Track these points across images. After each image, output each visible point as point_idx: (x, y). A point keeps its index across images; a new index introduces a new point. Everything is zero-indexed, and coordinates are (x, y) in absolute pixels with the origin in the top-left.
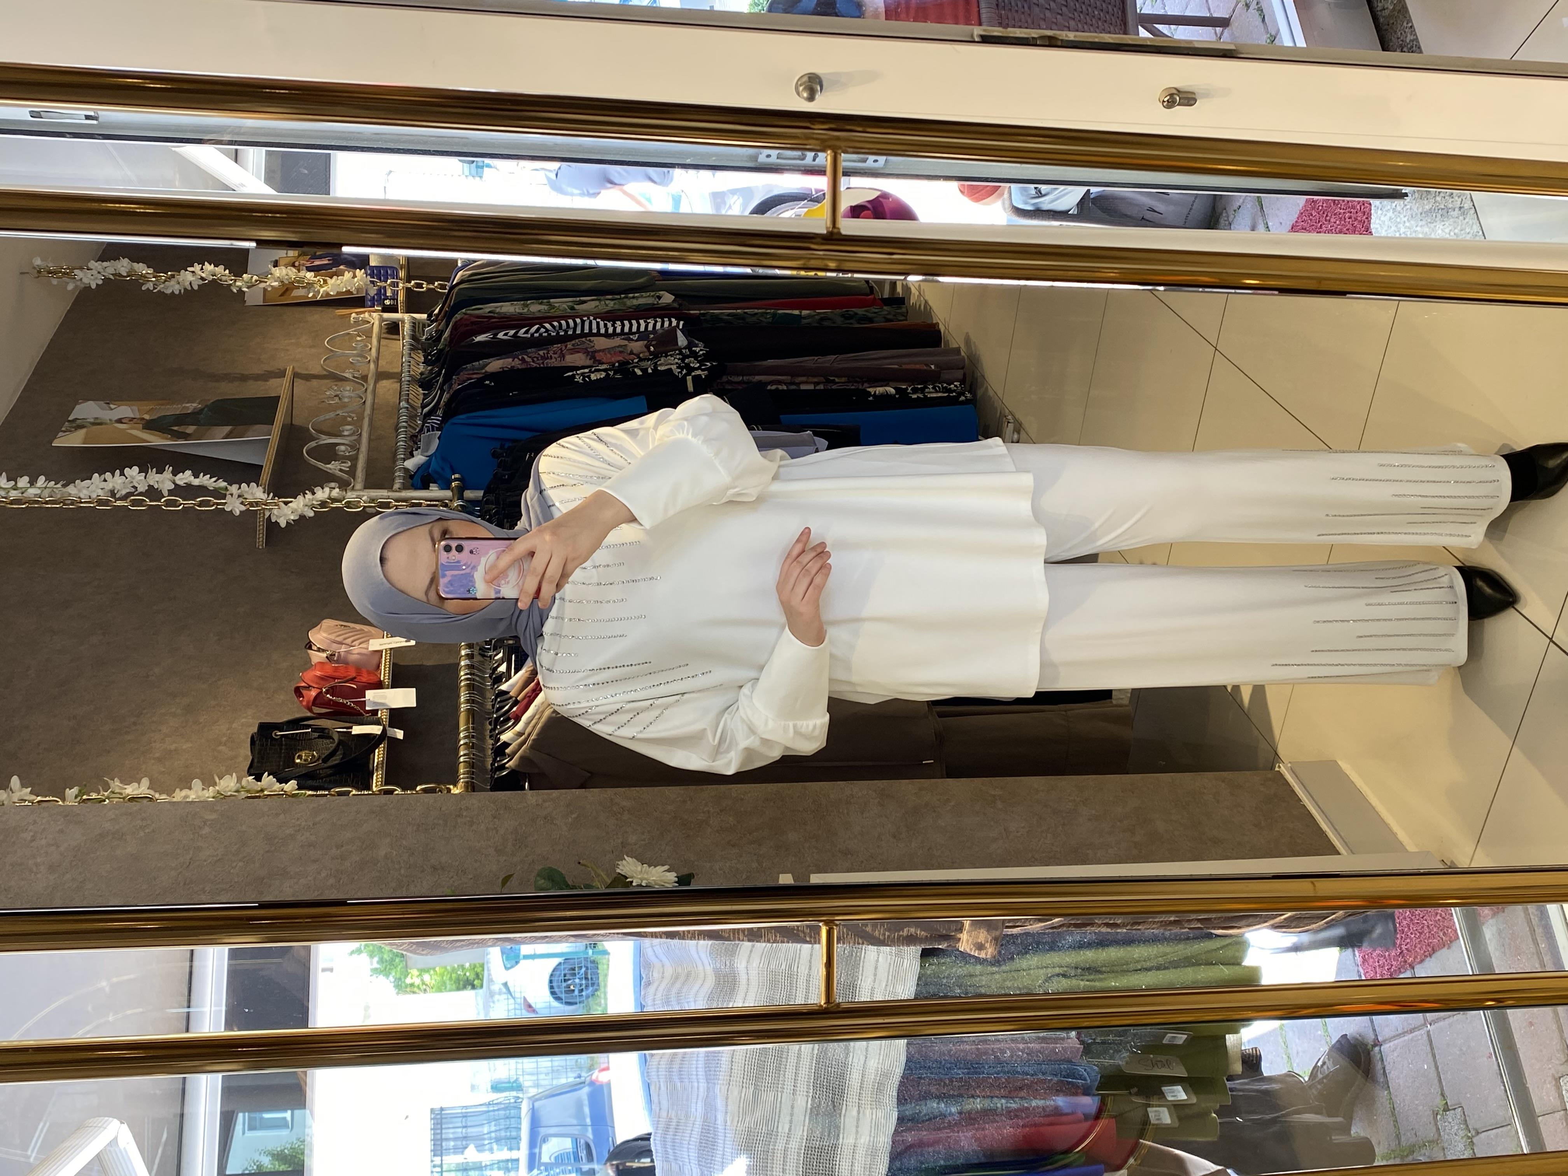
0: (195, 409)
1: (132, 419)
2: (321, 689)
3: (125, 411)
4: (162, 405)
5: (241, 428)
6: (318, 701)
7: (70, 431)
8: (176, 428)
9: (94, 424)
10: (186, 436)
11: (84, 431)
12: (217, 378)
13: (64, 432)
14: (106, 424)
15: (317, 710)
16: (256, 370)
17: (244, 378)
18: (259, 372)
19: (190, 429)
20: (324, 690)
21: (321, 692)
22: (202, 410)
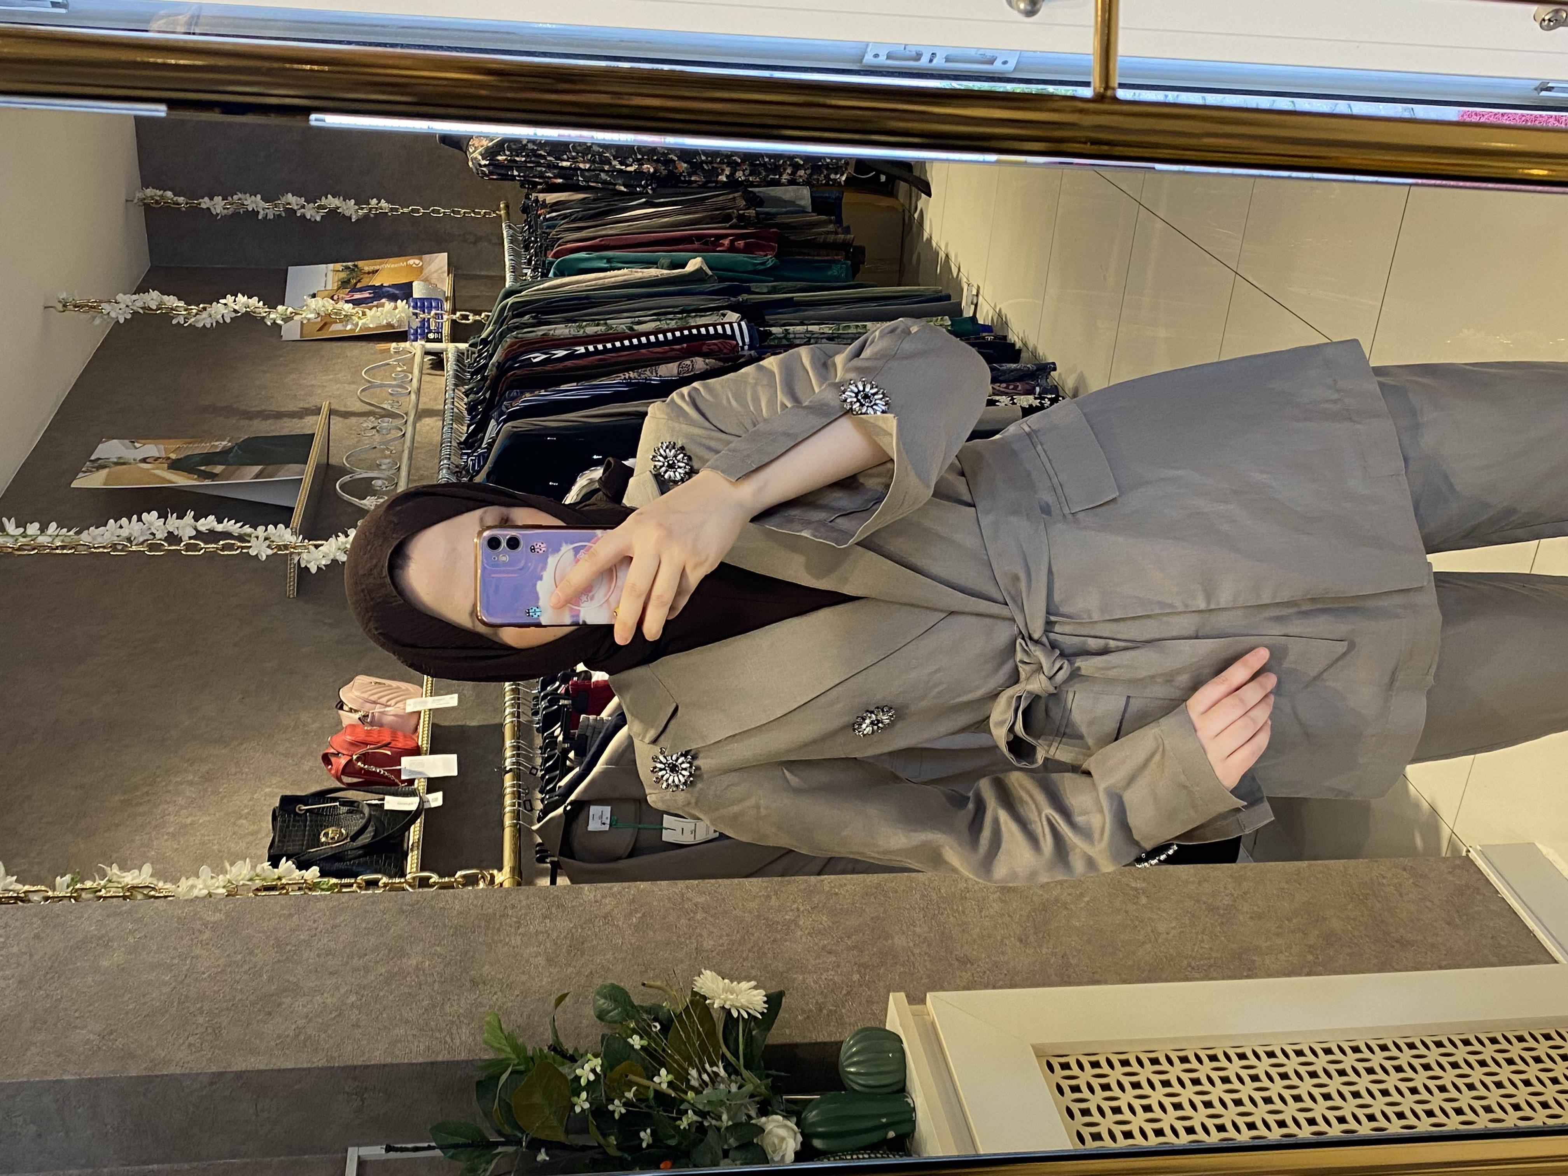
0: (224, 447)
1: (157, 459)
2: (352, 756)
3: (151, 449)
4: (190, 443)
5: (271, 467)
6: (349, 769)
7: (91, 471)
8: (203, 468)
9: (117, 464)
10: (212, 476)
11: (106, 471)
12: (249, 416)
13: (85, 472)
14: (130, 464)
15: (347, 780)
16: (292, 407)
17: (279, 415)
18: (295, 409)
19: (218, 469)
20: (355, 757)
21: (351, 760)
22: (232, 448)
